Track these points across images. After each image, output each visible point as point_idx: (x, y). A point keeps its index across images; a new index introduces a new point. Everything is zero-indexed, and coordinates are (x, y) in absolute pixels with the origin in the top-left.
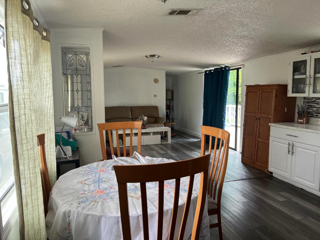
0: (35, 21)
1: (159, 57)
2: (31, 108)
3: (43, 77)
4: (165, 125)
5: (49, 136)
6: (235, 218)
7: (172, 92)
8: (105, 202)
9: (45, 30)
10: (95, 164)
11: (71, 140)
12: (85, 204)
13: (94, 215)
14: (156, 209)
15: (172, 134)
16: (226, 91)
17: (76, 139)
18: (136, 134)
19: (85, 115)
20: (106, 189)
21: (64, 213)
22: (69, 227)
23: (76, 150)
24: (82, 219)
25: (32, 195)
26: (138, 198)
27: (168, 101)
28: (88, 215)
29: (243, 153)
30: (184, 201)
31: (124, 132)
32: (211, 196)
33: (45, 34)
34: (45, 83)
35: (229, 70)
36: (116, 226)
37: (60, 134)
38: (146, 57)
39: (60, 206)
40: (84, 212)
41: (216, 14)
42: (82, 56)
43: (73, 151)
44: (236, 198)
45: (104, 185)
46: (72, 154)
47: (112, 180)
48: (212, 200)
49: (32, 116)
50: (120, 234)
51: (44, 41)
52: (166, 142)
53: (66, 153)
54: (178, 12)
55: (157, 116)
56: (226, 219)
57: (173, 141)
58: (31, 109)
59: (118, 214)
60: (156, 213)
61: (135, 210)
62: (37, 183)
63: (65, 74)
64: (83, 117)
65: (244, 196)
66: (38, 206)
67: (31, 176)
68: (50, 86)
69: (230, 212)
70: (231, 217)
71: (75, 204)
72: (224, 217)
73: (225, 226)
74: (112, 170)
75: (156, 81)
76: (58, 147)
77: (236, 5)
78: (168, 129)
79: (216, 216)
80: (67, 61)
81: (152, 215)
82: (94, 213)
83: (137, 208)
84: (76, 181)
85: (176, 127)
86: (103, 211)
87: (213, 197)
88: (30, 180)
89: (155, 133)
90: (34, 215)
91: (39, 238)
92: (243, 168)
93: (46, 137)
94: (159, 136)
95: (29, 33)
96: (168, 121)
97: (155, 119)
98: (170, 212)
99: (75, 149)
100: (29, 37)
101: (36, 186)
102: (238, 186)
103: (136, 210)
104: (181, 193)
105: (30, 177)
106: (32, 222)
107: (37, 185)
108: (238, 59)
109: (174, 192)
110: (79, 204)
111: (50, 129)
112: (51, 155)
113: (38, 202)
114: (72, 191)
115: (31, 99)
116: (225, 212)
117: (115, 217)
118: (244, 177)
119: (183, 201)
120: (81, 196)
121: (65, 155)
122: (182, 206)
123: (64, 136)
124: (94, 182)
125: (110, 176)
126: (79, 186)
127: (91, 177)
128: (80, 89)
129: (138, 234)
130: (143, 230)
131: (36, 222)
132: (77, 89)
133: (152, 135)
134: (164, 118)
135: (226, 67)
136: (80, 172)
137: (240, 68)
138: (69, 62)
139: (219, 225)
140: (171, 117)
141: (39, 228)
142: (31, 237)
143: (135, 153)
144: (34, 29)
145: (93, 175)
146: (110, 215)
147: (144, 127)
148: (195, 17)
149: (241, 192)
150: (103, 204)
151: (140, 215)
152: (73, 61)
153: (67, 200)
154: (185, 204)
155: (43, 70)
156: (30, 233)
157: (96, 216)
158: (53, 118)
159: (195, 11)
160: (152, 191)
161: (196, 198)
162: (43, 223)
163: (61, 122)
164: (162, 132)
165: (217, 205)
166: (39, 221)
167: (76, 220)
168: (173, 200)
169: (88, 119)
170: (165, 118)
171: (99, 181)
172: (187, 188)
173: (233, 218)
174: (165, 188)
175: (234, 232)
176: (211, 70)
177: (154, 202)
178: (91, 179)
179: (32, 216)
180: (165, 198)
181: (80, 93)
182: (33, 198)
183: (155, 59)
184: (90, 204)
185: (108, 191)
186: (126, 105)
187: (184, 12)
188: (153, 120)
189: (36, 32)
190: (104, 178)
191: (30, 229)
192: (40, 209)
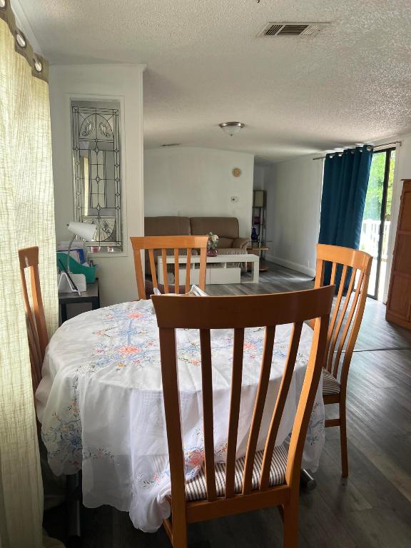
0: (19, 37)
1: (243, 126)
2: (7, 186)
3: (36, 145)
4: (250, 251)
5: (46, 253)
6: (370, 414)
7: (265, 194)
8: (138, 367)
9: (41, 60)
10: (125, 304)
11: (86, 265)
12: (102, 369)
13: (118, 387)
14: (228, 382)
15: (260, 267)
16: (364, 192)
17: (95, 262)
18: (197, 265)
19: (111, 222)
20: (141, 345)
21: (67, 381)
22: (75, 405)
23: (93, 282)
24: (96, 391)
25: (9, 343)
26: (196, 363)
27: (257, 211)
28: (106, 387)
29: (389, 304)
30: (280, 372)
31: (177, 260)
32: (330, 371)
33: (39, 67)
34: (39, 156)
35: (372, 152)
36: (155, 408)
37: (67, 253)
38: (221, 126)
39: (61, 368)
40: (101, 382)
41: (355, 33)
42: (107, 117)
43: (89, 284)
44: (374, 380)
45: (137, 340)
46: (87, 288)
47: (152, 331)
48: (331, 377)
49: (8, 201)
50: (162, 424)
51: (36, 79)
52: (250, 280)
53: (76, 285)
54: (283, 27)
55: (236, 236)
56: (354, 414)
57: (262, 279)
58: (5, 189)
59: (159, 386)
60: (228, 391)
61: (189, 382)
62: (17, 323)
63: (76, 149)
64: (106, 226)
65: (388, 378)
66: (21, 362)
67: (8, 309)
68: (49, 164)
69: (363, 404)
70: (363, 411)
71: (87, 367)
72: (351, 412)
73: (351, 427)
74: (153, 313)
75: (237, 172)
76: (63, 273)
77: (396, 13)
78: (254, 259)
79: (337, 406)
80: (80, 124)
81: (221, 393)
82: (117, 383)
83: (194, 380)
84: (90, 330)
85: (268, 257)
86: (133, 382)
87: (332, 373)
88: (6, 317)
89: (230, 265)
90: (14, 379)
91: (21, 418)
92: (388, 329)
93: (41, 252)
94: (238, 270)
95: (6, 52)
96: (255, 244)
97: (232, 240)
98: (253, 389)
99: (93, 280)
100: (6, 60)
101: (16, 327)
102: (379, 360)
103: (192, 382)
104: (275, 359)
105: (6, 311)
106: (9, 390)
107: (17, 325)
108: (390, 131)
109: (262, 356)
110: (93, 367)
111: (48, 240)
112: (49, 285)
113: (20, 357)
114: (83, 346)
115: (6, 170)
116: (353, 402)
117: (155, 392)
118: (390, 346)
119: (277, 373)
120: (98, 354)
121: (76, 288)
122: (276, 381)
123: (73, 257)
124: (122, 333)
125: (150, 325)
126: (95, 338)
127: (116, 325)
128: (101, 176)
129: (193, 424)
130: (203, 418)
131: (17, 391)
132: (98, 177)
133: (225, 267)
134: (248, 239)
135: (366, 146)
136: (99, 317)
137: (394, 149)
138: (83, 127)
139: (341, 422)
140: (260, 237)
141: (22, 401)
142: (8, 416)
143: (194, 289)
144: (16, 50)
145: (120, 322)
146: (145, 388)
147: (212, 251)
148: (315, 40)
149: (384, 370)
150: (134, 370)
151: (199, 391)
152: (90, 126)
153: (73, 360)
154: (281, 378)
155: (36, 133)
156: (6, 409)
157: (121, 388)
158: (54, 221)
159: (316, 27)
160: (222, 352)
161: (303, 370)
162: (29, 393)
163: (69, 231)
164: (244, 263)
165: (340, 386)
166: (21, 388)
167: (87, 393)
168: (259, 370)
169: (115, 231)
170: (251, 240)
171: (130, 332)
172: (287, 351)
173: (366, 414)
174: (245, 349)
175: (368, 438)
176: (337, 153)
177: (226, 372)
178: (117, 329)
179: (10, 380)
180: (246, 365)
181: (102, 183)
182: (11, 348)
183: (236, 130)
184: (111, 368)
185: (145, 349)
186: (182, 214)
187: (294, 30)
188: (229, 242)
189: (22, 57)
190: (139, 327)
191: (6, 402)
192: (23, 369)
